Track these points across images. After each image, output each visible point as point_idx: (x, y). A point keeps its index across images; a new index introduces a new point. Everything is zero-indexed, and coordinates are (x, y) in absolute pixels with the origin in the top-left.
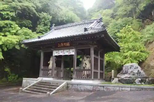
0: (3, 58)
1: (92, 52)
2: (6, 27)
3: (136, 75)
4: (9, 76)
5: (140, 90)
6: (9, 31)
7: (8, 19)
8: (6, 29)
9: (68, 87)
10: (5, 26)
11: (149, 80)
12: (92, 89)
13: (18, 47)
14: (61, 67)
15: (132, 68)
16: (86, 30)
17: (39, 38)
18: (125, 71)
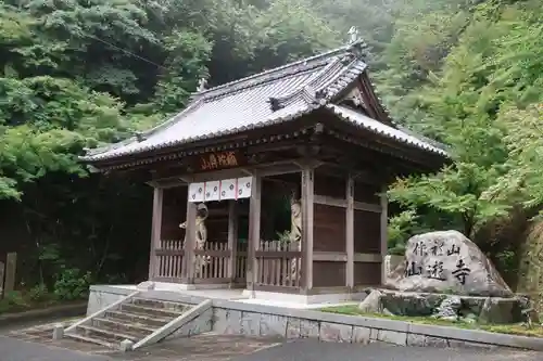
1: (308, 186)
3: (452, 279)
5: (441, 345)
9: (213, 321)
11: (490, 304)
14: (227, 241)
15: (438, 252)
16: (275, 105)
17: (140, 140)
18: (413, 263)
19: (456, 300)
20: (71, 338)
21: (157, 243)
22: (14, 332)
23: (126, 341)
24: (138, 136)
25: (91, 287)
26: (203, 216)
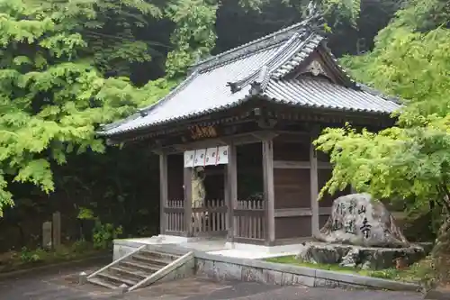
0: (52, 189)
2: (61, 87)
4: (97, 232)
6: (73, 98)
7: (64, 58)
8: (62, 92)
9: (195, 268)
10: (58, 83)
12: (239, 276)
13: (98, 147)
14: (223, 199)
15: (353, 211)
16: (234, 88)
17: (143, 116)
18: (336, 221)
19: (356, 250)
20: (91, 283)
21: (165, 202)
22: (55, 279)
23: (124, 285)
24: (141, 112)
25: (115, 241)
26: (202, 178)
